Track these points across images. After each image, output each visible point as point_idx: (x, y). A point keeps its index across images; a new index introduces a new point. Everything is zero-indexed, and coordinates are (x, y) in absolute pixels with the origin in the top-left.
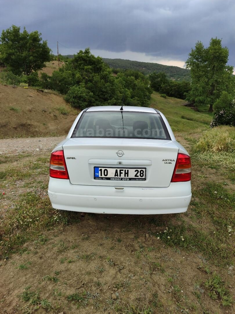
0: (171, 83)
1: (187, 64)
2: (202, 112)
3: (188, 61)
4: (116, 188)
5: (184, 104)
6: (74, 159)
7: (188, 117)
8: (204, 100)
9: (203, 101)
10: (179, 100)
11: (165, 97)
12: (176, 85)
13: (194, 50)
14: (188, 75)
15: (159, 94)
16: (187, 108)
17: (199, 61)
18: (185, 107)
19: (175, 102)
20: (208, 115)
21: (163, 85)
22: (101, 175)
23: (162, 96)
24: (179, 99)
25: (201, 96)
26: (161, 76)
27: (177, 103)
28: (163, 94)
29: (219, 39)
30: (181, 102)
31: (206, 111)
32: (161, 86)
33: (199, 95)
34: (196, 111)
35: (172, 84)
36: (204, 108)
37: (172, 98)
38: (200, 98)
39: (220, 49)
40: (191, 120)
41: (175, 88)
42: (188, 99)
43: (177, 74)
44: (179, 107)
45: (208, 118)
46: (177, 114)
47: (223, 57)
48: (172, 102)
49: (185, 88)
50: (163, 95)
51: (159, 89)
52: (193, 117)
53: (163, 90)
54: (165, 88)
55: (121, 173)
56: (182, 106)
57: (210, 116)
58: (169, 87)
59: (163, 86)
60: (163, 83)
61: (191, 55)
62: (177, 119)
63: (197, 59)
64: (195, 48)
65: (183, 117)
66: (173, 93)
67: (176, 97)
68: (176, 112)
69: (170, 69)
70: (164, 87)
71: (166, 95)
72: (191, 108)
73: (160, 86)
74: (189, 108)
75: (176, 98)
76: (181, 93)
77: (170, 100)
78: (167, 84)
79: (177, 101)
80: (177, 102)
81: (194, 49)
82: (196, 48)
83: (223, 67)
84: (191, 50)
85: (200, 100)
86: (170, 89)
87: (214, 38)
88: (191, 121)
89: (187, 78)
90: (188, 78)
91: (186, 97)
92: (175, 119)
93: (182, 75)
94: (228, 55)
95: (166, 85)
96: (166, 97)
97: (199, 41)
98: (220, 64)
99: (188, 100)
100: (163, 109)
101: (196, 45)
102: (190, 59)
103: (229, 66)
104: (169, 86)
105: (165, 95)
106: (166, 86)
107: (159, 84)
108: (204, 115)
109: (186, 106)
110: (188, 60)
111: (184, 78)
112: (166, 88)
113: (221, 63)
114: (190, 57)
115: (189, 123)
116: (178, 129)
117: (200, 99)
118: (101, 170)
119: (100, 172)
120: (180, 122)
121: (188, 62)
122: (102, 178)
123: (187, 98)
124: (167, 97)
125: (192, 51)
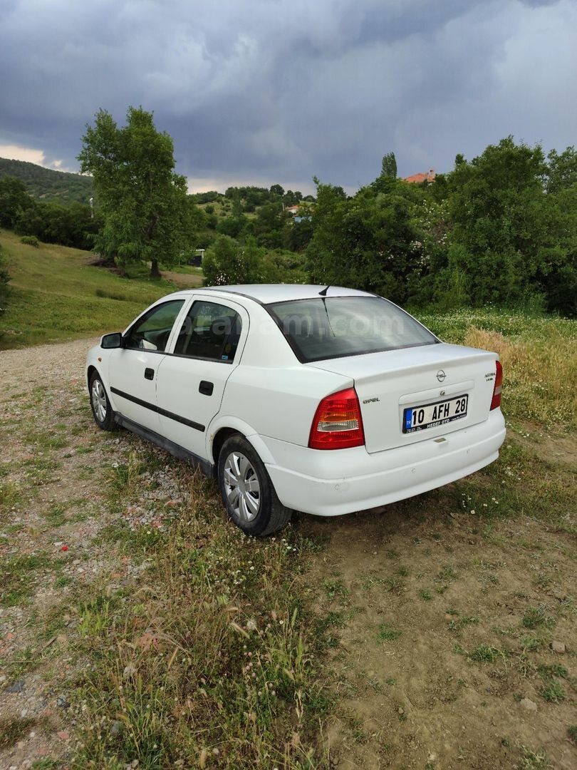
0: (43, 207)
1: (82, 162)
2: (137, 277)
3: (83, 155)
4: (436, 441)
5: (89, 261)
6: (376, 402)
7: (112, 292)
8: (140, 252)
9: (137, 252)
10: (74, 251)
11: (34, 244)
12: (58, 213)
13: (93, 129)
14: (65, 187)
15: (16, 236)
16: (100, 270)
17: (109, 158)
18: (94, 267)
19: (67, 256)
20: (154, 286)
21: (20, 213)
22: (415, 423)
23: (23, 242)
24: (72, 249)
25: (129, 241)
26: (11, 187)
27: (72, 258)
28: (27, 235)
29: (147, 111)
30: (80, 255)
31: (146, 276)
32: (15, 214)
33: (124, 238)
34: (122, 277)
35: (48, 211)
36: (139, 270)
37: (55, 246)
38: (130, 246)
39: (154, 135)
40: (122, 298)
41: (58, 219)
42: (99, 248)
43: (36, 183)
44: (79, 268)
45: (156, 293)
46: (82, 286)
47: (163, 154)
48: (58, 256)
49: (83, 222)
50: (28, 238)
51: (13, 222)
52: (123, 292)
53: (24, 225)
54: (30, 220)
55: (440, 411)
56: (86, 268)
57: (159, 288)
58: (39, 218)
59: (23, 213)
60: (20, 207)
61: (87, 140)
62: (86, 298)
63: (104, 152)
64: (96, 125)
65: (100, 294)
66: (53, 232)
67: (63, 243)
68: (78, 281)
69: (12, 168)
70: (25, 217)
71: (36, 239)
72: (111, 271)
73: (12, 213)
74: (106, 270)
75: (64, 247)
76: (75, 232)
77: (50, 252)
78: (33, 210)
79: (70, 254)
80: (71, 256)
81: (94, 127)
82: (99, 125)
83: (165, 177)
84: (87, 129)
85: (129, 251)
86: (44, 223)
87: (137, 108)
88: (124, 303)
89: (64, 195)
90: (66, 194)
91: (95, 244)
92: (84, 300)
93: (50, 186)
94: (173, 151)
95: (29, 211)
96: (38, 243)
97: (103, 110)
98: (160, 171)
99: (101, 251)
100: (41, 275)
101: (96, 119)
102: (86, 149)
103: (176, 176)
104: (40, 214)
105: (33, 238)
106: (32, 215)
107: (8, 209)
108: (145, 284)
109: (96, 264)
110: (83, 153)
111: (58, 194)
112: (33, 220)
113: (162, 167)
114: (86, 145)
115: (118, 306)
116: (102, 324)
117: (130, 249)
118: (415, 413)
119: (413, 417)
120: (97, 305)
121: (84, 158)
122: (416, 429)
123: (96, 247)
124: (40, 244)
125: (90, 131)
